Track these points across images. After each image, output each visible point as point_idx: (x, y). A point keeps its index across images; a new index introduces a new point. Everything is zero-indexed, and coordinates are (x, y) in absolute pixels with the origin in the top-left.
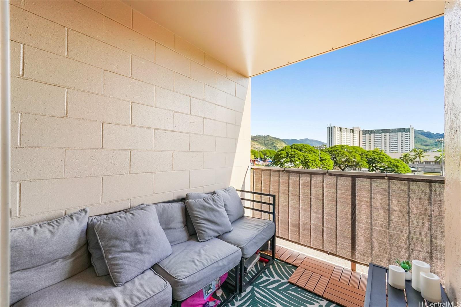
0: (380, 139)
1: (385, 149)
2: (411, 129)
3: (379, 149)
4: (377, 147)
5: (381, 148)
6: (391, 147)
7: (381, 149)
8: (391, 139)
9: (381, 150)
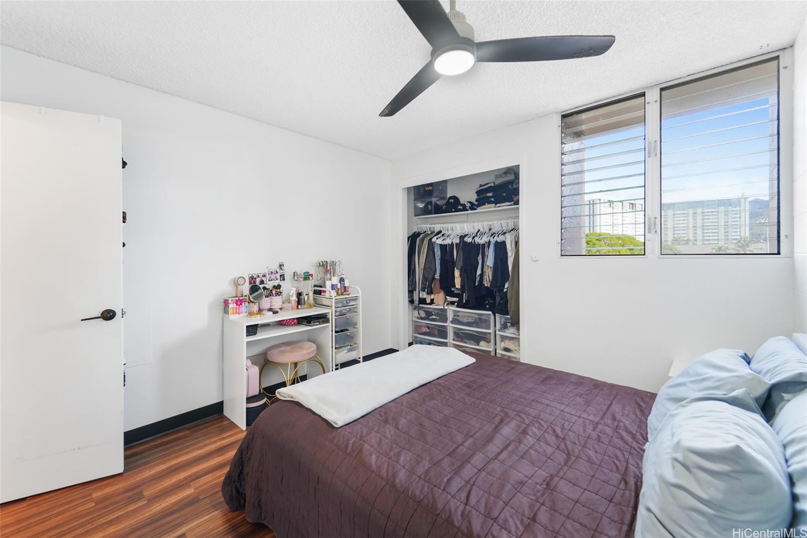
0: (684, 220)
1: (694, 237)
2: (742, 201)
3: (683, 237)
4: (680, 234)
5: (686, 235)
6: (706, 233)
7: (686, 237)
8: (706, 219)
9: (686, 239)
